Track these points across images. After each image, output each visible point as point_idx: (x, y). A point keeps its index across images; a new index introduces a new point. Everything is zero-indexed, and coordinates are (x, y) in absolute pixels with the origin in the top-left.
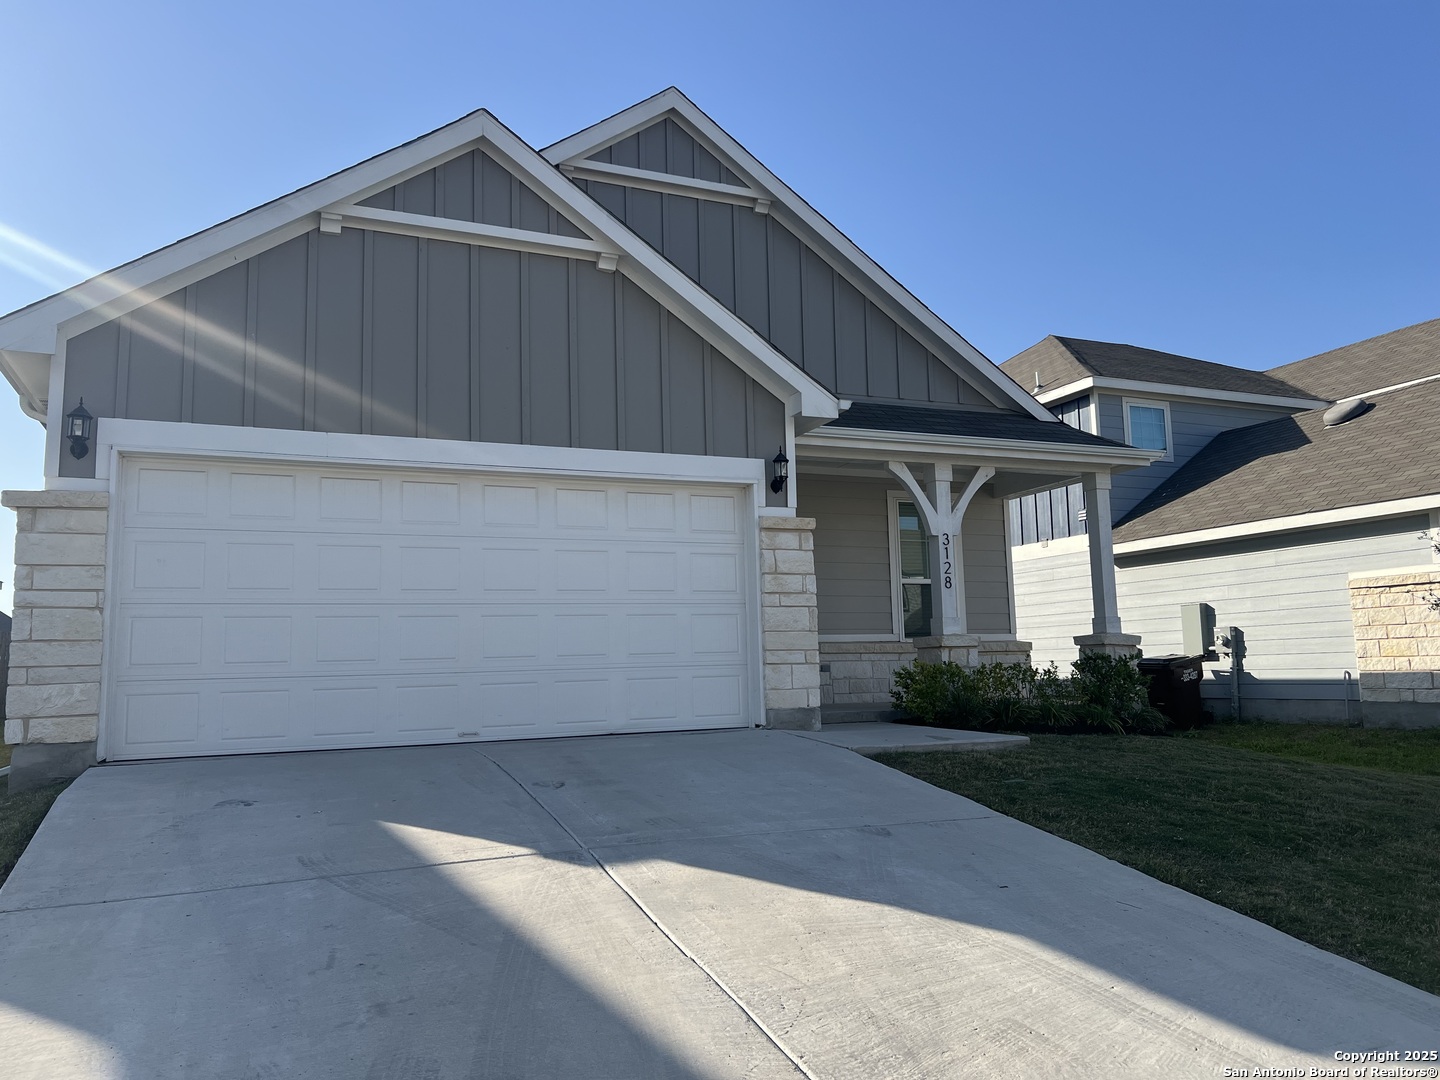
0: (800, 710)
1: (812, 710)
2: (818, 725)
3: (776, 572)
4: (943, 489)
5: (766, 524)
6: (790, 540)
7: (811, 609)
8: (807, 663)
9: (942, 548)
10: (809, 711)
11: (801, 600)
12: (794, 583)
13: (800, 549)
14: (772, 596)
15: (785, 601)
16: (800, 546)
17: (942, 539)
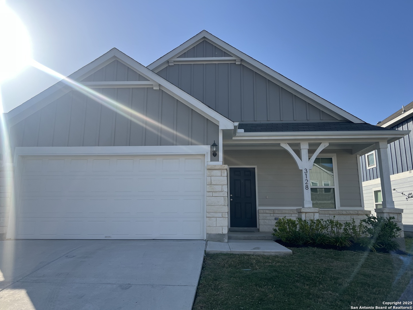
0: (219, 234)
1: (224, 235)
2: (226, 240)
3: (211, 184)
4: (304, 153)
5: (209, 167)
6: (218, 173)
7: (225, 197)
8: (222, 217)
9: (304, 175)
10: (223, 235)
11: (221, 194)
12: (218, 188)
13: (221, 176)
14: (209, 193)
15: (214, 194)
16: (221, 175)
17: (304, 171)
